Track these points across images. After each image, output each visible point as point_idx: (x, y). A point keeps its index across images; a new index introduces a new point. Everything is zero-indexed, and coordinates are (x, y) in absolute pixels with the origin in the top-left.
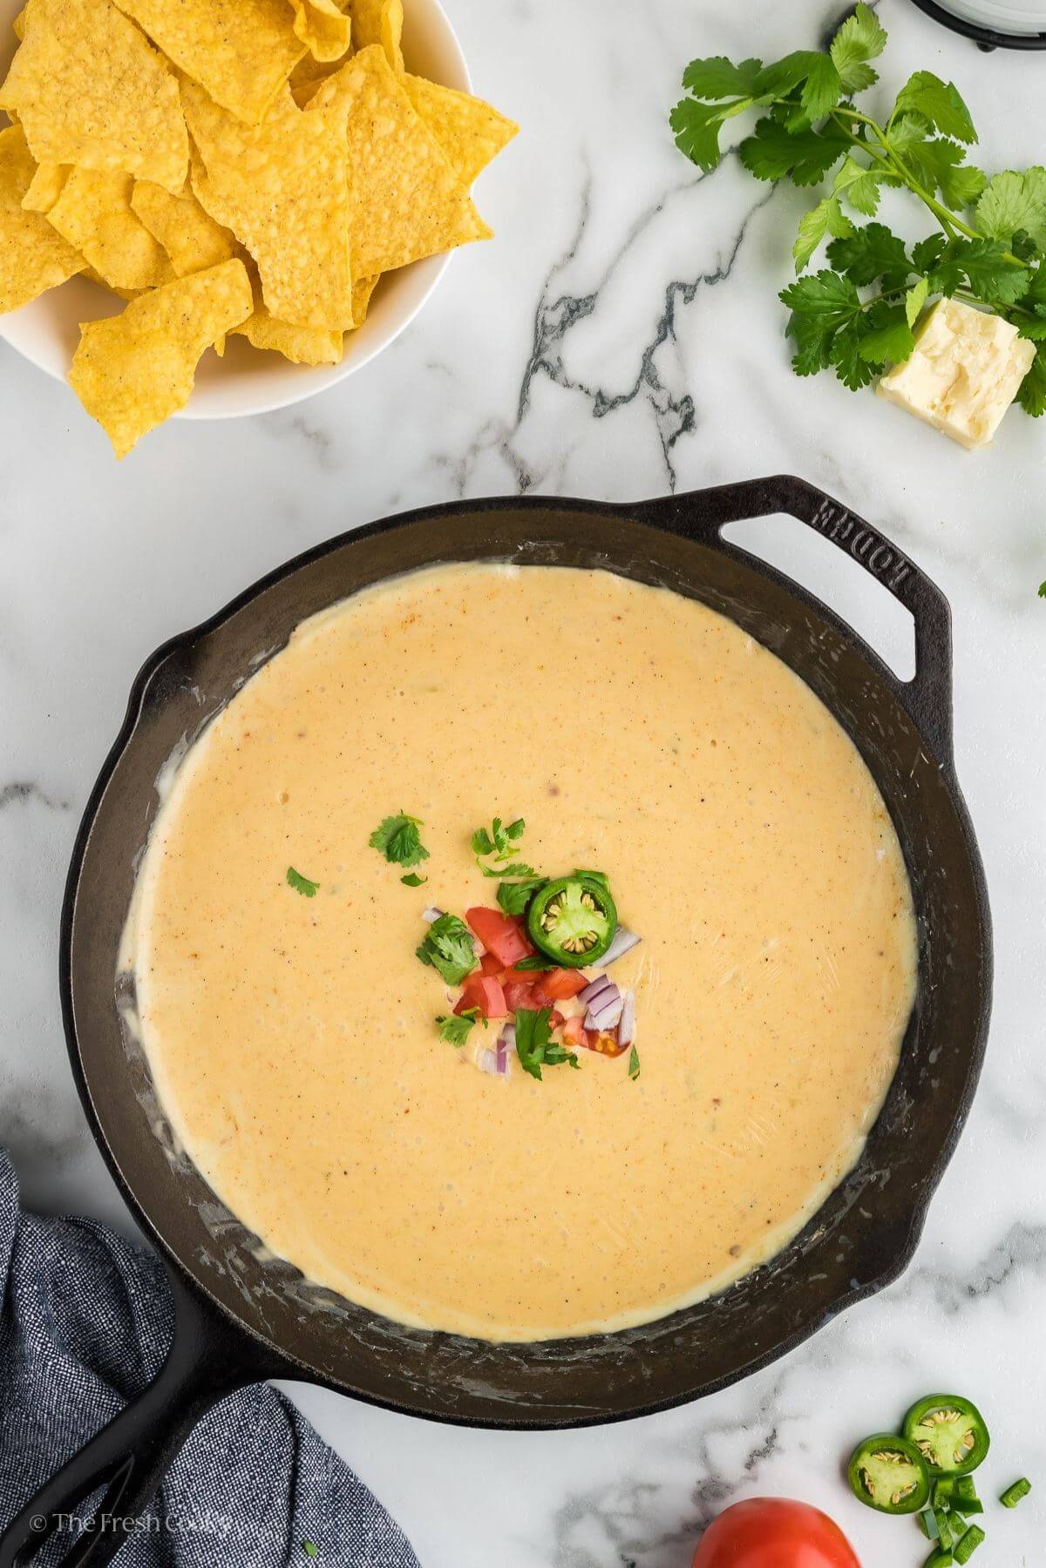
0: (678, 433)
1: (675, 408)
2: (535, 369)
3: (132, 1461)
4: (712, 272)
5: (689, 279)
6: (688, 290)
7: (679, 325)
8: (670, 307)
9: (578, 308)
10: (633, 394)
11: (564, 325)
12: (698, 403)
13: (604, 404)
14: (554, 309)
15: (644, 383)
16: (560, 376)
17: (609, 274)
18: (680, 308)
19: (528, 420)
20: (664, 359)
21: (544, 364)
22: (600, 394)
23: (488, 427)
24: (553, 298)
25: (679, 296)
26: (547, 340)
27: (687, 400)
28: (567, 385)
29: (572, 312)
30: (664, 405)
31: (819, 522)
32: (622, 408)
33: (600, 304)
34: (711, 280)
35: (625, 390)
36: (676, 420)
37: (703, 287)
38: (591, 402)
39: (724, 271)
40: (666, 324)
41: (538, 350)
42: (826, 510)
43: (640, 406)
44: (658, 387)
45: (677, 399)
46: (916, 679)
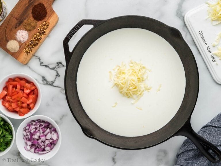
0: (62, 64)
1: (58, 65)
2: (53, 85)
3: (201, 143)
4: (39, 60)
5: (40, 63)
6: (41, 63)
7: (46, 64)
8: (44, 66)
9: (44, 79)
10: (56, 71)
11: (46, 81)
12: (58, 61)
13: (58, 75)
14: (44, 82)
15: (55, 69)
16: (54, 81)
17: (39, 74)
18: (44, 64)
19: (60, 86)
20: (51, 66)
21: (52, 84)
22: (56, 76)
23: (61, 92)
24: (42, 82)
25: (42, 64)
26: (48, 83)
27: (57, 63)
28: (55, 80)
29: (45, 80)
30: (58, 66)
31: (70, 38)
32: (58, 72)
33: (43, 75)
34: (40, 60)
35: (55, 72)
36: (60, 65)
37: (41, 61)
38: (57, 77)
39: (38, 58)
40: (46, 66)
41: (50, 85)
42: (68, 37)
43: (58, 70)
44: (55, 67)
45: (57, 65)
46: (93, 25)
